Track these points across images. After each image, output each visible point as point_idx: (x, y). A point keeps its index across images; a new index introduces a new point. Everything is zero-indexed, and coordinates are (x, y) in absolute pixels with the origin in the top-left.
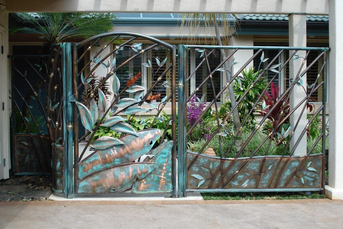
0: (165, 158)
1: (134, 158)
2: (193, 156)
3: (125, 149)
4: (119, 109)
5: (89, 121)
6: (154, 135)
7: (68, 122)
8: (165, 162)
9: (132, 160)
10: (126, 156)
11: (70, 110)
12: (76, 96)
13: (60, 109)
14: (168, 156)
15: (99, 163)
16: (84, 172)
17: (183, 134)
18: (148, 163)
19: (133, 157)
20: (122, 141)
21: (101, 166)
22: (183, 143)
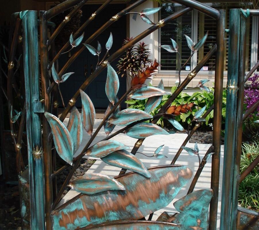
0: (197, 217)
1: (142, 213)
2: (248, 217)
3: (126, 198)
4: (117, 128)
5: (67, 146)
6: (177, 177)
7: (33, 146)
8: (196, 224)
9: (138, 217)
10: (128, 209)
11: (37, 125)
12: (46, 103)
13: (22, 123)
14: (203, 215)
15: (84, 215)
16: (61, 225)
17: (231, 179)
18: (166, 224)
19: (139, 212)
20: (121, 183)
21: (87, 220)
22: (230, 194)
